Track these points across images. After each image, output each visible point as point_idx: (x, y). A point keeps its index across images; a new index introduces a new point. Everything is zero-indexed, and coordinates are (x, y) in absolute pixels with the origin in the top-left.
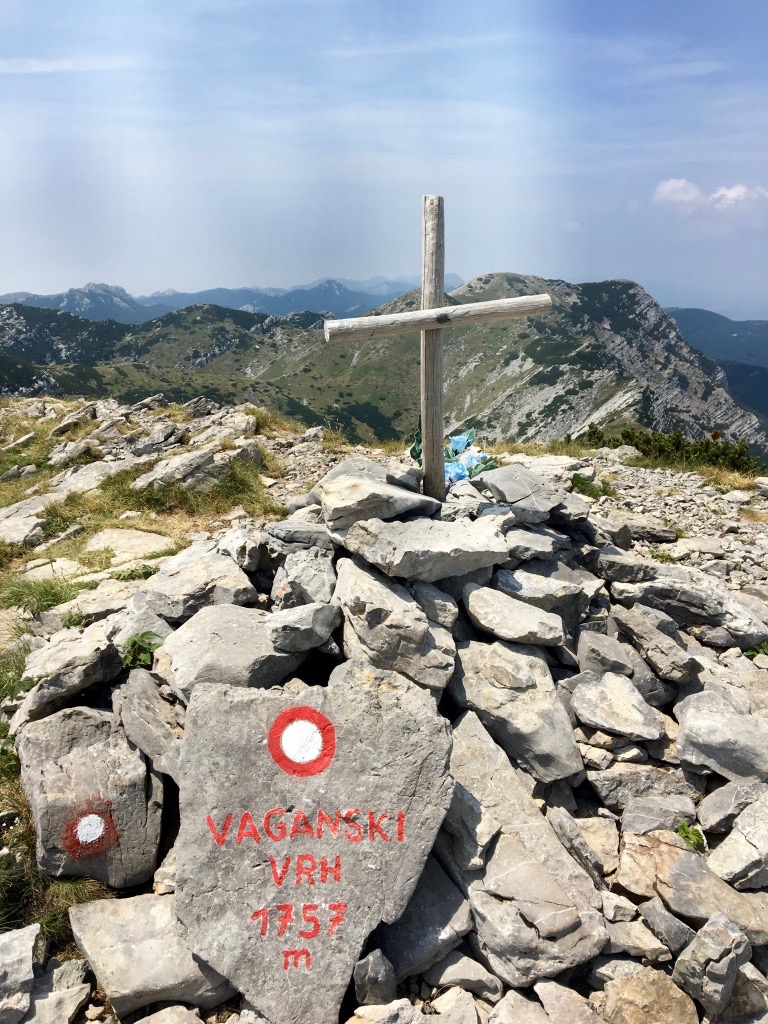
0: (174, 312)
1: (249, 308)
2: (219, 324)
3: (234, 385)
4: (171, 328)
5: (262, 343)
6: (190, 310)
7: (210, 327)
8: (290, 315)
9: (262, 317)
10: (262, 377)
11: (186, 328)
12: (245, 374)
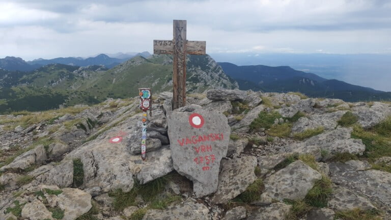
0: (43, 66)
1: (72, 64)
2: (61, 71)
3: (68, 93)
4: (42, 72)
5: (78, 77)
6: (49, 66)
7: (57, 72)
8: (88, 66)
9: (77, 68)
10: (78, 89)
11: (48, 72)
12: (72, 88)
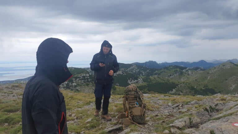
0: (167, 66)
1: (183, 66)
2: (176, 69)
3: (179, 82)
4: (165, 70)
5: (186, 73)
6: (170, 66)
7: (174, 70)
8: (192, 68)
9: (186, 68)
10: (185, 81)
11: (169, 70)
12: (181, 80)
